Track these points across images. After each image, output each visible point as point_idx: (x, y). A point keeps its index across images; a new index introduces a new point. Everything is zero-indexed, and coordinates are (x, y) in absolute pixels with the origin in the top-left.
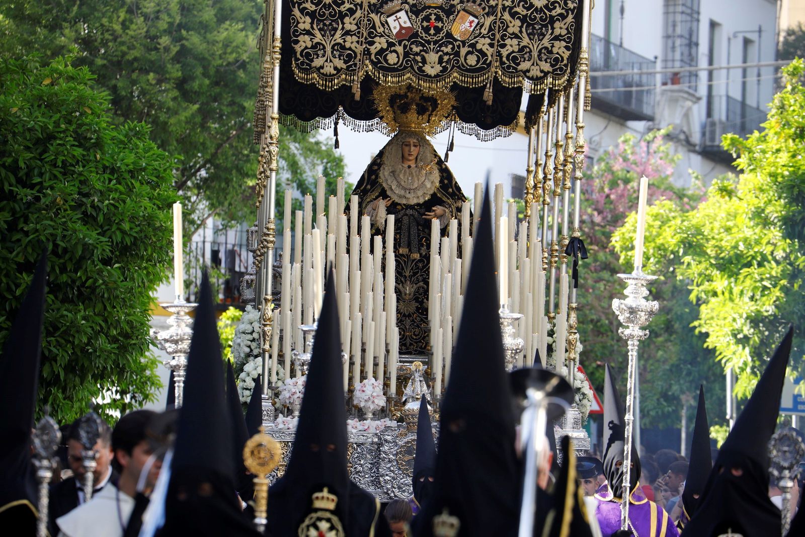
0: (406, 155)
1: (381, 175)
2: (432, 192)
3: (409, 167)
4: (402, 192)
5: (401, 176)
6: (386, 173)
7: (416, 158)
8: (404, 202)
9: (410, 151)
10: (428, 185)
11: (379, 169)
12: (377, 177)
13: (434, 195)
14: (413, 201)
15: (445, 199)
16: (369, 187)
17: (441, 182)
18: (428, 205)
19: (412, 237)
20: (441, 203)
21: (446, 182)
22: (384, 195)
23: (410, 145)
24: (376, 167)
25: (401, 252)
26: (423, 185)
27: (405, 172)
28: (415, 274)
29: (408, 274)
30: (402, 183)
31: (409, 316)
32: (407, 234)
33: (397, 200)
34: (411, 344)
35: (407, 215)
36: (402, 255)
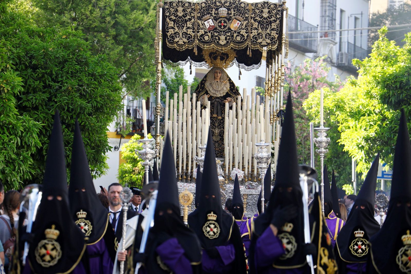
0: (216, 77)
1: (206, 85)
2: (226, 92)
3: (217, 82)
4: (214, 92)
5: (214, 85)
6: (208, 84)
7: (220, 78)
8: (215, 96)
9: (217, 75)
10: (225, 89)
11: (205, 82)
12: (204, 85)
13: (227, 93)
14: (219, 96)
15: (232, 95)
16: (201, 90)
17: (230, 88)
18: (225, 97)
19: (218, 110)
20: (230, 96)
21: (232, 88)
22: (207, 93)
23: (217, 73)
24: (204, 82)
25: (214, 116)
26: (223, 89)
27: (216, 84)
28: (220, 125)
29: (216, 125)
30: (214, 88)
31: (217, 142)
32: (216, 109)
33: (212, 95)
34: (218, 153)
35: (216, 101)
36: (214, 117)
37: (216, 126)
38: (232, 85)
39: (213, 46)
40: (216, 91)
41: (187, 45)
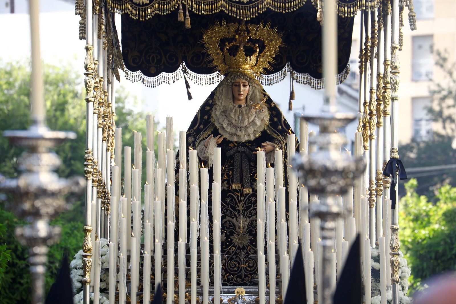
0: (236, 95)
1: (213, 115)
2: (262, 129)
3: (240, 106)
4: (233, 131)
5: (232, 115)
6: (218, 113)
7: (246, 98)
8: (235, 139)
9: (239, 91)
10: (258, 123)
11: (211, 109)
12: (210, 117)
13: (264, 132)
14: (245, 139)
15: (274, 136)
16: (202, 127)
17: (271, 120)
18: (258, 142)
19: (244, 173)
20: (271, 139)
21: (275, 119)
22: (216, 133)
23: (239, 86)
24: (208, 108)
25: (234, 187)
26: (253, 123)
27: (236, 111)
28: (248, 208)
29: (241, 208)
30: (233, 121)
31: (244, 248)
32: (239, 170)
33: (228, 138)
34: (246, 276)
35: (239, 152)
36: (235, 190)
37: (239, 211)
38: (274, 113)
39: (222, 6)
40: (236, 127)
41: (157, 5)
